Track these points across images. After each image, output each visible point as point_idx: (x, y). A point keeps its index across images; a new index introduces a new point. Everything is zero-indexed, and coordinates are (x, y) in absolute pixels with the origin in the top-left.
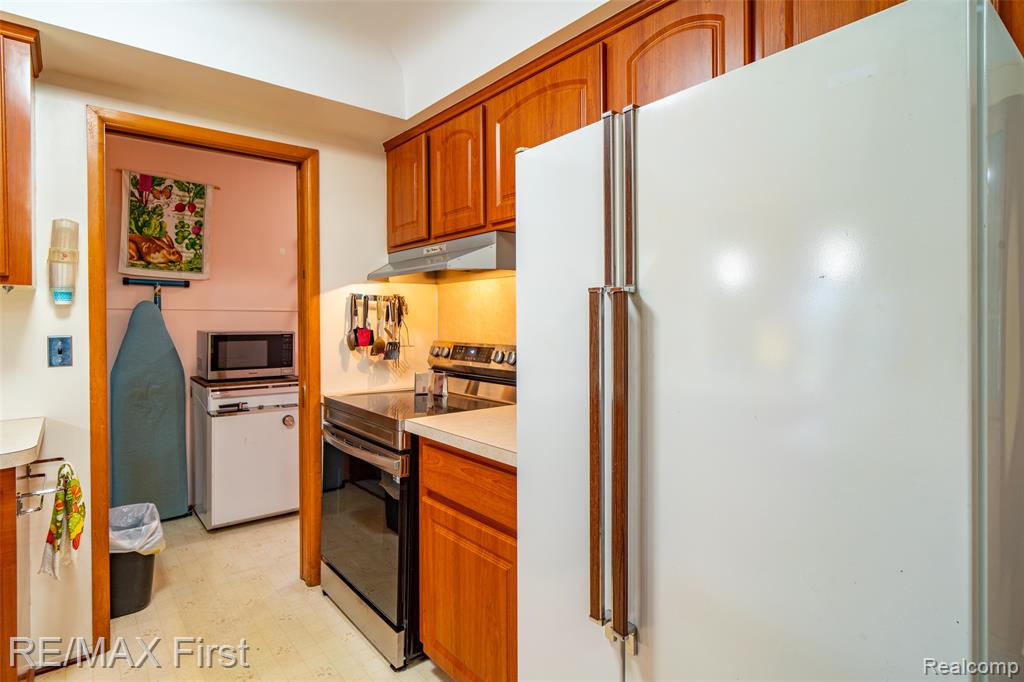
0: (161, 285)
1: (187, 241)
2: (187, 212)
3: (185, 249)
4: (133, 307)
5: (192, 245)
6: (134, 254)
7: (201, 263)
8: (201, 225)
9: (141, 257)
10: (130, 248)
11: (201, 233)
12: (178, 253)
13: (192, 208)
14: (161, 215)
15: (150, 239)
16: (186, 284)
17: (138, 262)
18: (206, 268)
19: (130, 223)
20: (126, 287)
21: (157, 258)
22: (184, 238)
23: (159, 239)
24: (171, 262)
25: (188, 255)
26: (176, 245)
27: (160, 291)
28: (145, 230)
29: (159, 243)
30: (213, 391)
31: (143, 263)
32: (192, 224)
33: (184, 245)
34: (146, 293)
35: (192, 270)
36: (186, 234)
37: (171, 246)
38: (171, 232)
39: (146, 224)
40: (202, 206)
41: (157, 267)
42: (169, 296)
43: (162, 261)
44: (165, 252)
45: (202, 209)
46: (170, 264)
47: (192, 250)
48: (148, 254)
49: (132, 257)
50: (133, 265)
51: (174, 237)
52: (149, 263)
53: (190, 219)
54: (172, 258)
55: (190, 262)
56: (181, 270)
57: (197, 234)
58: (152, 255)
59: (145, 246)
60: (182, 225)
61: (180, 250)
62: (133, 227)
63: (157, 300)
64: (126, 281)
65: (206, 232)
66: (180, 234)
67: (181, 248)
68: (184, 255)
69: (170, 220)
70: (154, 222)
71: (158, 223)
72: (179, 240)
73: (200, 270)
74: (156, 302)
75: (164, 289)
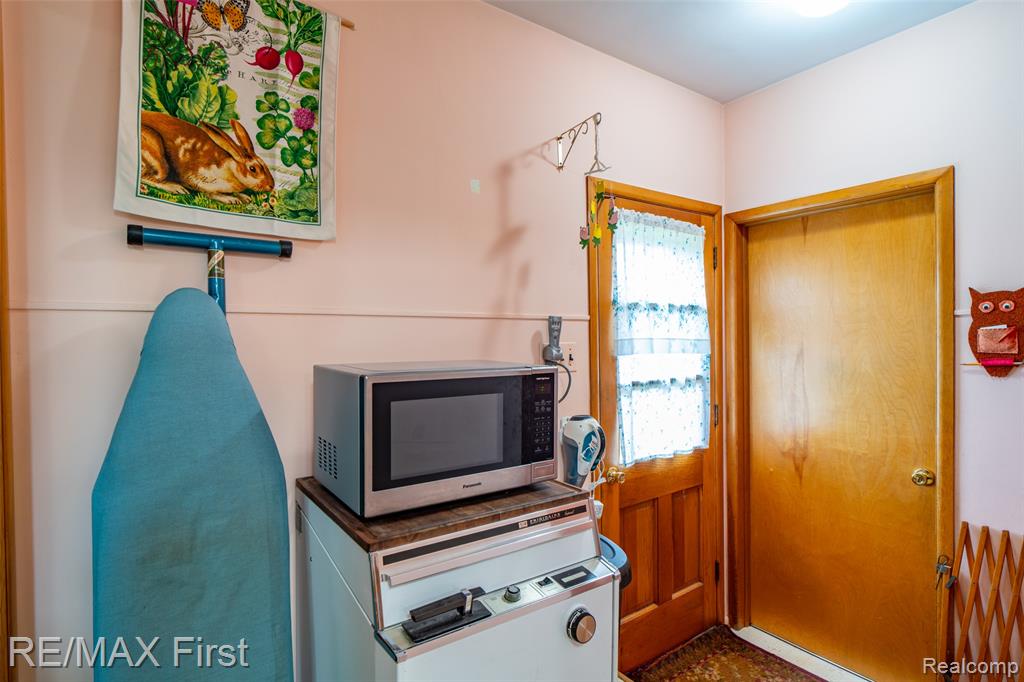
0: (227, 249)
1: (283, 143)
2: (283, 71)
3: (279, 163)
4: (154, 307)
5: (295, 155)
6: (155, 164)
7: (315, 200)
8: (315, 108)
9: (173, 176)
10: (145, 147)
11: (315, 128)
12: (264, 169)
13: (296, 64)
14: (222, 70)
15: (193, 129)
16: (284, 250)
17: (167, 187)
18: (328, 213)
19: (145, 82)
20: (136, 253)
21: (214, 178)
22: (278, 134)
23: (218, 131)
24: (249, 191)
25: (286, 178)
26: (258, 150)
27: (221, 264)
28: (184, 105)
29: (218, 141)
30: (388, 560)
31: (178, 188)
32: (295, 103)
33: (277, 151)
34: (186, 269)
35: (295, 214)
36: (282, 125)
37: (249, 154)
38: (249, 118)
39: (187, 88)
40: (317, 62)
41: (213, 201)
42: (245, 277)
43: (227, 187)
44: (233, 165)
45: (316, 70)
46: (246, 197)
47: (295, 168)
48: (193, 167)
49: (149, 172)
50: (153, 193)
51: (253, 131)
52: (194, 191)
53: (291, 92)
54: (251, 181)
55: (291, 196)
56: (270, 212)
57: (307, 130)
58: (202, 170)
59: (183, 147)
60: (271, 103)
61: (267, 162)
62: (153, 94)
63: (216, 288)
64: (136, 237)
65: (326, 124)
66: (269, 124)
67: (271, 158)
68: (277, 175)
69: (245, 86)
70: (206, 85)
71: (214, 91)
72: (267, 139)
73: (313, 215)
74: (211, 293)
75: (232, 261)
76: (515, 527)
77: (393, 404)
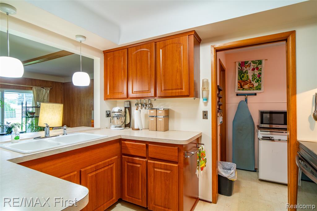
0: (247, 95)
1: (256, 80)
2: (256, 70)
3: (255, 83)
4: (239, 102)
5: (258, 81)
6: (239, 86)
7: (261, 87)
8: (261, 74)
9: (241, 87)
10: (238, 85)
11: (261, 77)
12: (253, 84)
13: (257, 68)
14: (247, 73)
15: (244, 81)
16: (255, 94)
17: (241, 89)
18: (262, 88)
19: (238, 77)
20: (237, 96)
21: (246, 87)
22: (255, 79)
23: (247, 81)
24: (250, 87)
25: (256, 85)
26: (252, 82)
27: (247, 97)
28: (243, 79)
29: (247, 82)
30: (260, 131)
31: (242, 89)
32: (257, 74)
33: (255, 81)
34: (243, 98)
35: (257, 89)
36: (255, 78)
37: (250, 82)
38: (251, 78)
39: (243, 77)
40: (261, 67)
41: (246, 89)
42: (250, 99)
43: (248, 87)
44: (248, 84)
45: (261, 68)
46: (250, 88)
47: (257, 83)
48: (244, 86)
49: (239, 87)
50: (239, 90)
51: (251, 79)
52: (244, 89)
53: (256, 72)
54: (251, 86)
55: (257, 87)
56: (253, 90)
57: (259, 77)
58: (245, 86)
59: (242, 84)
60: (254, 75)
61: (253, 83)
62: (239, 78)
63: (246, 100)
64: (237, 95)
65: (262, 76)
66: (253, 78)
67: (254, 83)
68: (254, 85)
69: (250, 74)
70: (245, 75)
71: (246, 76)
72: (253, 80)
73: (260, 89)
74: (246, 101)
75: (248, 96)
76: (283, 132)
77: (264, 114)
